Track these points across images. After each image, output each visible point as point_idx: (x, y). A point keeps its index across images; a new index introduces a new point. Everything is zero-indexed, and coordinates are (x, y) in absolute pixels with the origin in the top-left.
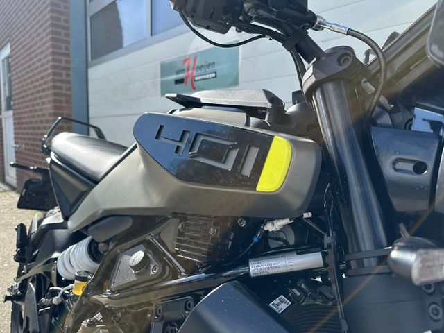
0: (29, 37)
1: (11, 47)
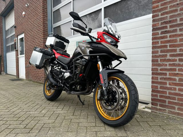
0: (34, 33)
1: (24, 35)
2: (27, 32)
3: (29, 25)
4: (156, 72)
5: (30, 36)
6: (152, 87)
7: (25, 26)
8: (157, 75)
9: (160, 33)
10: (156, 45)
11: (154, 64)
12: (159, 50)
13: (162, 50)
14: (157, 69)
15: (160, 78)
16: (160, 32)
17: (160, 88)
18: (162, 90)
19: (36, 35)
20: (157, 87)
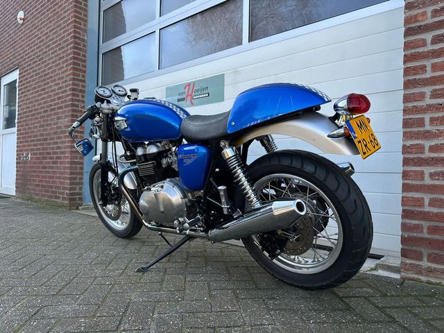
1: (20, 74)
2: (28, 66)
3: (36, 45)
4: (416, 156)
5: (36, 75)
6: (405, 201)
7: (23, 49)
8: (419, 166)
9: (429, 41)
10: (417, 77)
11: (410, 132)
12: (428, 90)
13: (436, 90)
14: (420, 149)
15: (432, 175)
16: (428, 37)
17: (430, 205)
18: (435, 210)
19: (52, 72)
20: (420, 202)
